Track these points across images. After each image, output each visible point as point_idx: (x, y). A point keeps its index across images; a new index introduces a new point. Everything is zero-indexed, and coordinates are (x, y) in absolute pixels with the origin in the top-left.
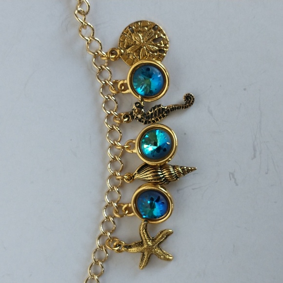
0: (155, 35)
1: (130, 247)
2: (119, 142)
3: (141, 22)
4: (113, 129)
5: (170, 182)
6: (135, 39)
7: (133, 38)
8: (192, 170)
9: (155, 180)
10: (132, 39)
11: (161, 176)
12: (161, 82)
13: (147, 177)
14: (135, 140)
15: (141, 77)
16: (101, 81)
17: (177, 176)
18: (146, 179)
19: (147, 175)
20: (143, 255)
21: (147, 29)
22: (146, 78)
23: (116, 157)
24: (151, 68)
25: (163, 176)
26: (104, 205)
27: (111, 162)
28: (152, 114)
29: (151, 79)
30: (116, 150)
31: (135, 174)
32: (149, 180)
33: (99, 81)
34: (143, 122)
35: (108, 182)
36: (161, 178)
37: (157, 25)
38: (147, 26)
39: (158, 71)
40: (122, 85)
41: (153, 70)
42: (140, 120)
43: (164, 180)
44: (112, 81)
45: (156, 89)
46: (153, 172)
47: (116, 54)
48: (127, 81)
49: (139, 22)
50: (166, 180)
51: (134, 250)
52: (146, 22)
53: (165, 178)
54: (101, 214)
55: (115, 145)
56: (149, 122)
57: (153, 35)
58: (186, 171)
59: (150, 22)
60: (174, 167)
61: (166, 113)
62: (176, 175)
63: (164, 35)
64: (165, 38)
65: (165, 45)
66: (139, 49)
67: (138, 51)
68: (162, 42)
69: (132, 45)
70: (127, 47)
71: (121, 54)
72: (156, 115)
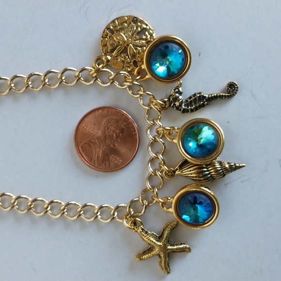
0: (137, 28)
3: (117, 19)
6: (117, 39)
7: (115, 39)
8: (240, 167)
10: (115, 41)
11: (207, 173)
13: (192, 174)
17: (224, 173)
18: (190, 175)
19: (191, 171)
21: (126, 25)
31: (177, 170)
32: (193, 177)
34: (180, 110)
36: (206, 175)
37: (136, 17)
38: (126, 22)
42: (177, 108)
43: (209, 177)
47: (103, 62)
49: (115, 20)
50: (212, 177)
52: (123, 17)
53: (211, 175)
57: (135, 28)
58: (234, 168)
59: (127, 17)
60: (221, 163)
61: (207, 101)
62: (223, 171)
63: (147, 25)
64: (148, 27)
65: (151, 35)
66: (126, 48)
67: (125, 51)
68: (147, 33)
69: (117, 46)
70: (112, 51)
71: (108, 61)
72: (195, 103)
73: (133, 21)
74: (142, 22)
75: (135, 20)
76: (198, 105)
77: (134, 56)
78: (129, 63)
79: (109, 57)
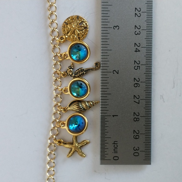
1: (66, 144)
2: (60, 87)
3: (69, 17)
4: (56, 79)
5: (86, 110)
9: (78, 109)
10: (69, 28)
12: (86, 53)
13: (74, 109)
14: (67, 87)
15: (75, 50)
16: (54, 53)
20: (71, 150)
22: (78, 51)
23: (58, 95)
24: (80, 46)
25: (82, 107)
26: (52, 121)
27: (55, 97)
28: (77, 72)
29: (80, 52)
30: (58, 91)
31: (68, 107)
33: (53, 53)
34: (72, 77)
35: (54, 108)
36: (81, 108)
39: (84, 47)
40: (65, 55)
41: (81, 47)
42: (71, 76)
43: (83, 109)
44: (60, 53)
45: (83, 57)
46: (77, 106)
47: (64, 39)
48: (68, 53)
50: (84, 109)
51: (67, 146)
54: (50, 126)
55: (58, 88)
56: (76, 77)
57: (78, 21)
59: (74, 16)
60: (88, 102)
61: (85, 71)
62: (89, 106)
63: (84, 20)
64: (85, 21)
65: (86, 24)
66: (74, 31)
67: (74, 32)
68: (84, 23)
69: (70, 31)
70: (68, 33)
71: (66, 38)
72: (79, 73)
73: (77, 18)
74: (81, 18)
75: (78, 17)
76: (80, 74)
77: (78, 35)
78: (76, 38)
79: (67, 36)
